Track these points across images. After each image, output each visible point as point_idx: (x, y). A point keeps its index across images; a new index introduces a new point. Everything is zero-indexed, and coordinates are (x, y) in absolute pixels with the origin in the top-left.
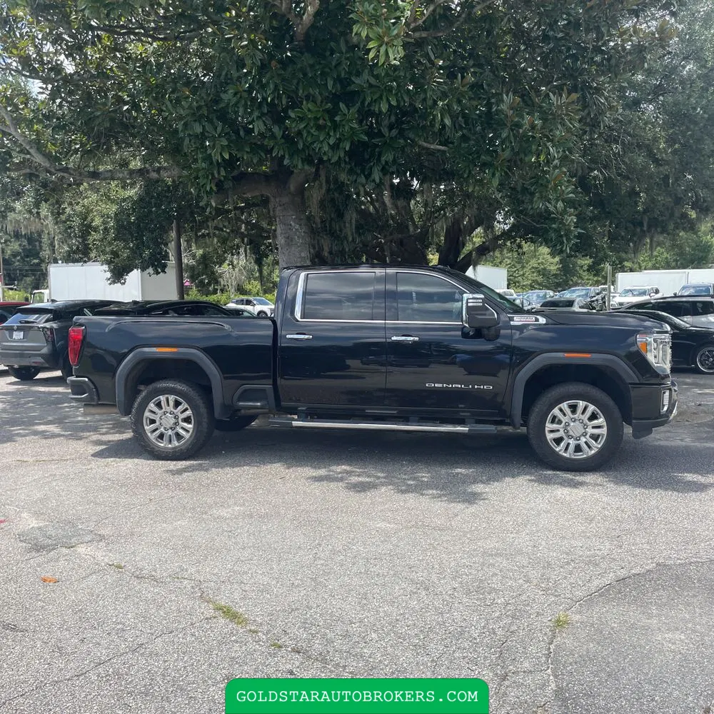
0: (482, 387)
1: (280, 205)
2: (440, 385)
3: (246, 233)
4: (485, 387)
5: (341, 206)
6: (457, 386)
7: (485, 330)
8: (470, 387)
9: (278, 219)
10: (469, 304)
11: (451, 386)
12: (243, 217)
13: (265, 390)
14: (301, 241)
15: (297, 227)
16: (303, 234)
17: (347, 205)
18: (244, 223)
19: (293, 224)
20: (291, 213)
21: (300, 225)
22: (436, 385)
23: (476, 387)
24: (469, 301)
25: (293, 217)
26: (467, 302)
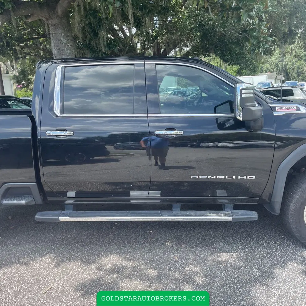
0: (245, 177)
1: (52, 26)
2: (205, 177)
3: (44, 56)
4: (248, 177)
5: (96, 28)
6: (221, 177)
7: (252, 122)
8: (234, 177)
9: (51, 36)
10: (243, 95)
11: (215, 177)
12: (42, 47)
13: (29, 187)
14: (69, 52)
15: (66, 41)
16: (70, 47)
17: (100, 26)
18: (42, 50)
19: (63, 39)
20: (60, 31)
21: (68, 40)
22: (200, 177)
23: (239, 177)
24: (243, 91)
25: (62, 34)
26: (241, 93)
